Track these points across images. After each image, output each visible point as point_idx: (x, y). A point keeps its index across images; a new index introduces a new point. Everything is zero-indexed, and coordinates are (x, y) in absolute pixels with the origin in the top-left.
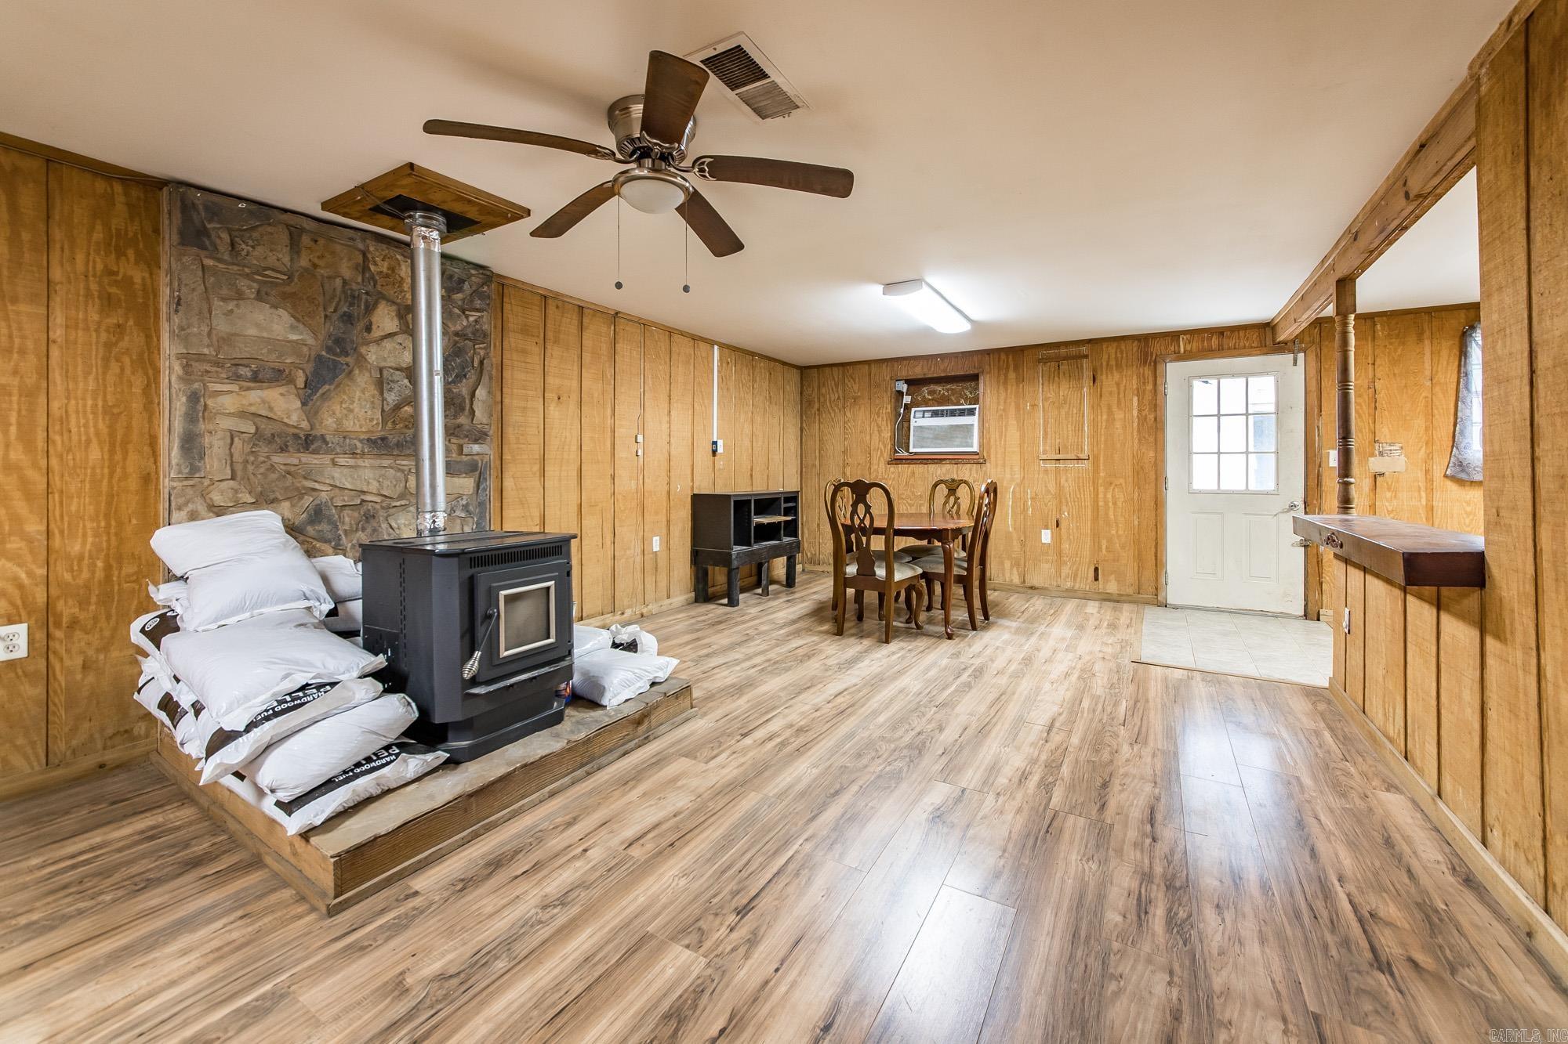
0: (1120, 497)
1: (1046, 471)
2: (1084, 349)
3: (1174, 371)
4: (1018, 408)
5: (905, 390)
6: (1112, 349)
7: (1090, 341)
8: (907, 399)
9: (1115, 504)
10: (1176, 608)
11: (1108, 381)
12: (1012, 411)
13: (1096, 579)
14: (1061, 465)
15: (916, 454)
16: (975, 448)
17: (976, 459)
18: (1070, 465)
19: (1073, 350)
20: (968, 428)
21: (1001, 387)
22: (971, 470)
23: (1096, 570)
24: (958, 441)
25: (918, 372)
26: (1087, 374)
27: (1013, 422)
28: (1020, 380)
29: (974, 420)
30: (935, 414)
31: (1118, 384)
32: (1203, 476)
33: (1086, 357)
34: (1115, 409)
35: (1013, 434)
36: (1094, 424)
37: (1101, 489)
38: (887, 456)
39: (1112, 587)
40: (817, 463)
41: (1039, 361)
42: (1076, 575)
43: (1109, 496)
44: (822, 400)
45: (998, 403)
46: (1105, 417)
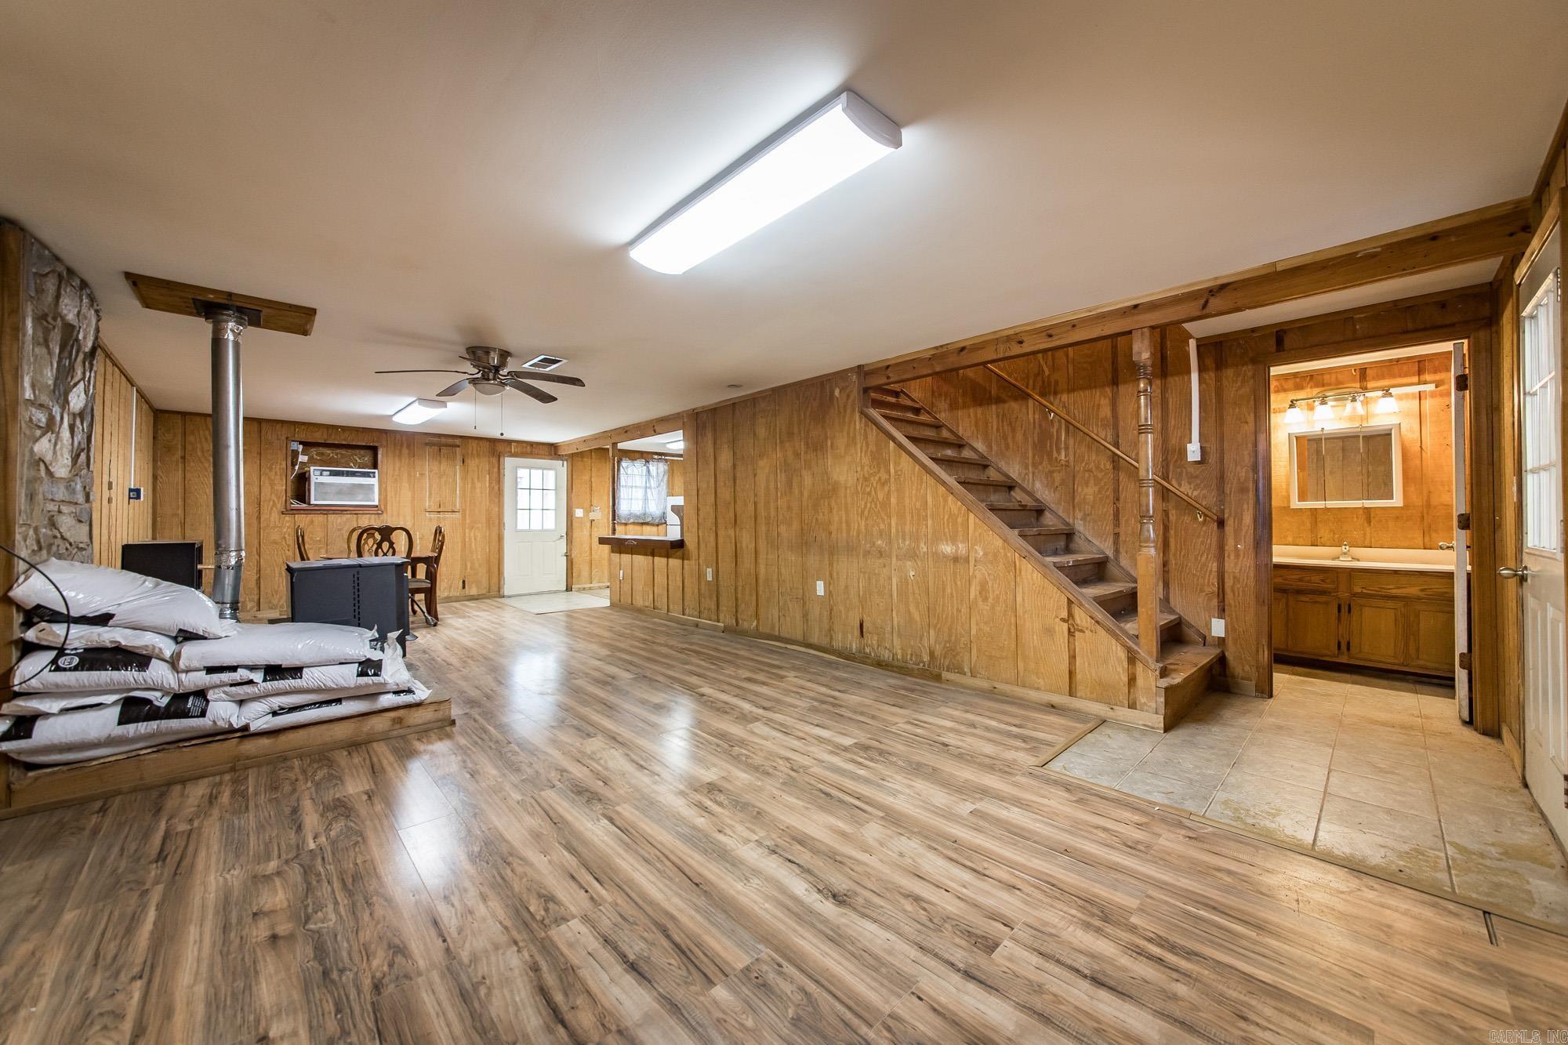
0: (479, 535)
1: (431, 519)
2: (457, 442)
3: (509, 462)
4: (409, 475)
5: (300, 450)
6: (474, 444)
7: (461, 437)
8: (303, 458)
9: (475, 539)
10: (509, 597)
11: (473, 463)
12: (405, 476)
13: (464, 587)
14: (441, 515)
15: (316, 505)
16: (376, 503)
17: (377, 510)
18: (448, 515)
19: (450, 441)
20: (370, 487)
21: (397, 458)
22: (370, 519)
23: (464, 582)
24: (360, 497)
25: (318, 437)
26: (459, 458)
27: (406, 484)
28: (412, 455)
29: (374, 481)
30: (334, 474)
31: (478, 466)
32: (522, 523)
33: (458, 446)
34: (476, 480)
35: (406, 494)
36: (463, 490)
37: (467, 531)
38: (280, 506)
39: (474, 591)
41: (426, 444)
42: (451, 587)
43: (472, 535)
45: (394, 470)
46: (470, 486)
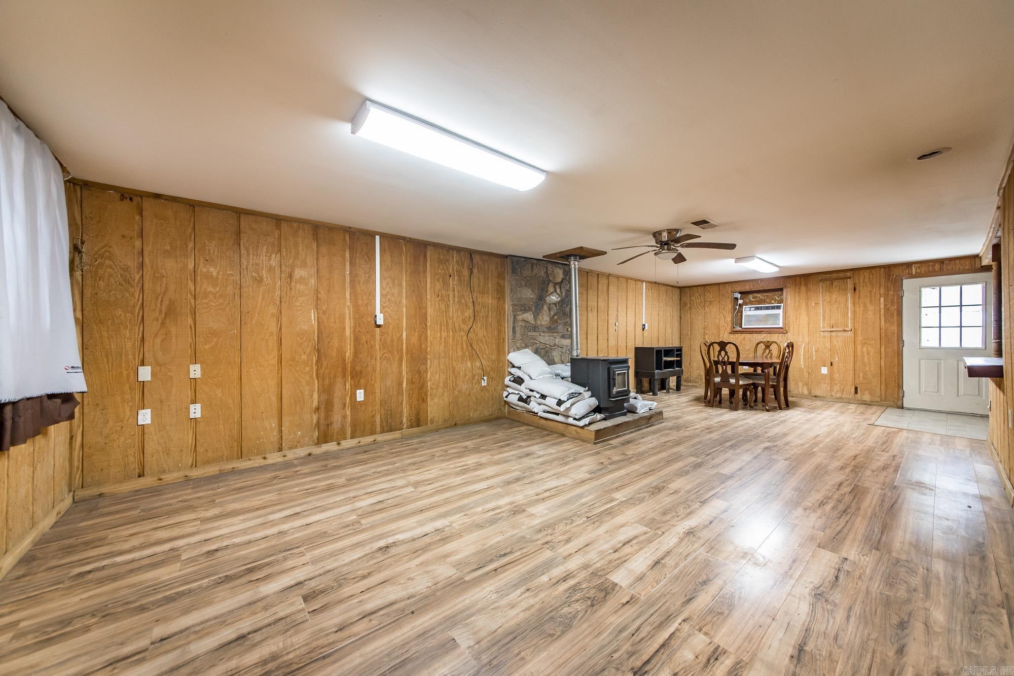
0: (872, 351)
1: (824, 337)
2: (848, 274)
3: (907, 283)
4: (807, 305)
5: (739, 297)
6: (867, 273)
7: (852, 270)
8: (740, 302)
9: (868, 354)
10: (909, 409)
11: (864, 291)
12: (803, 306)
13: (856, 392)
14: (833, 334)
15: (745, 328)
16: (781, 326)
17: (782, 331)
18: (840, 334)
19: (842, 275)
20: (777, 316)
21: (797, 294)
22: (778, 336)
23: (856, 388)
24: (770, 322)
25: (747, 288)
26: (850, 286)
27: (804, 312)
28: (808, 291)
29: (780, 312)
30: (757, 309)
31: (870, 292)
32: (929, 339)
33: (850, 278)
34: (868, 304)
35: (804, 318)
36: (854, 312)
37: (859, 347)
38: (729, 329)
39: (867, 397)
40: (689, 333)
41: (820, 281)
42: (843, 391)
43: (865, 350)
44: (692, 302)
45: (795, 303)
46: (862, 309)
